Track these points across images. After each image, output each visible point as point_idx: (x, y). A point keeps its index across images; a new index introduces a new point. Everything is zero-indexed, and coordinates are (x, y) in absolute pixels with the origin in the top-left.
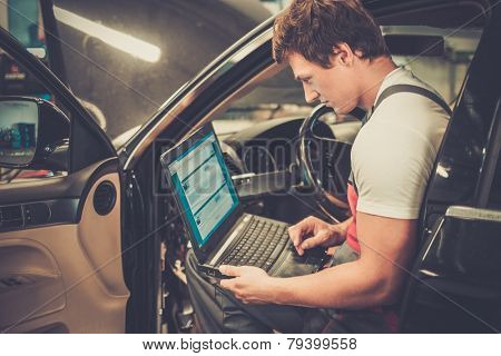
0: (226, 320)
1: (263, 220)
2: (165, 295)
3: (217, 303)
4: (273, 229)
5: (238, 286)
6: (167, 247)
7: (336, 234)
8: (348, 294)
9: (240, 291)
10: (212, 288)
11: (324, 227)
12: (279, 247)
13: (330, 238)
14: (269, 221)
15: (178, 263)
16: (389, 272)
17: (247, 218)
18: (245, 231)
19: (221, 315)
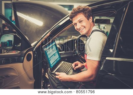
0: (57, 86)
1: (66, 63)
2: (43, 81)
3: (55, 82)
4: (69, 65)
5: (60, 77)
6: (44, 69)
7: (83, 66)
8: (85, 78)
9: (60, 78)
10: (54, 78)
11: (80, 64)
12: (70, 69)
13: (82, 66)
14: (68, 63)
15: (46, 74)
16: (94, 73)
17: (63, 62)
18: (62, 65)
19: (56, 85)
